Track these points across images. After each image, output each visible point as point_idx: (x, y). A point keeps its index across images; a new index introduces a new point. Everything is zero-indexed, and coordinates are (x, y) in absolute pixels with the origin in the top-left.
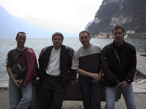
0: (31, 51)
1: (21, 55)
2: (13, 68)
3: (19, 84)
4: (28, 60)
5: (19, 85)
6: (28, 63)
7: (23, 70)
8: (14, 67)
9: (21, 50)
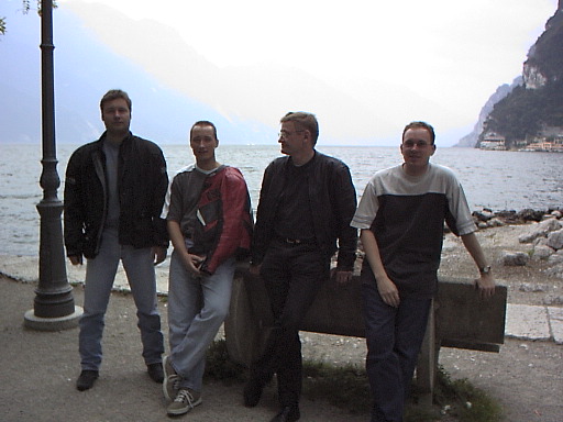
0: (233, 176)
1: (206, 186)
2: (184, 223)
3: (197, 266)
4: (223, 198)
5: (197, 270)
6: (224, 209)
7: (211, 226)
8: (188, 219)
9: (208, 173)
